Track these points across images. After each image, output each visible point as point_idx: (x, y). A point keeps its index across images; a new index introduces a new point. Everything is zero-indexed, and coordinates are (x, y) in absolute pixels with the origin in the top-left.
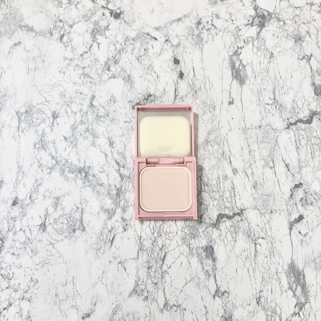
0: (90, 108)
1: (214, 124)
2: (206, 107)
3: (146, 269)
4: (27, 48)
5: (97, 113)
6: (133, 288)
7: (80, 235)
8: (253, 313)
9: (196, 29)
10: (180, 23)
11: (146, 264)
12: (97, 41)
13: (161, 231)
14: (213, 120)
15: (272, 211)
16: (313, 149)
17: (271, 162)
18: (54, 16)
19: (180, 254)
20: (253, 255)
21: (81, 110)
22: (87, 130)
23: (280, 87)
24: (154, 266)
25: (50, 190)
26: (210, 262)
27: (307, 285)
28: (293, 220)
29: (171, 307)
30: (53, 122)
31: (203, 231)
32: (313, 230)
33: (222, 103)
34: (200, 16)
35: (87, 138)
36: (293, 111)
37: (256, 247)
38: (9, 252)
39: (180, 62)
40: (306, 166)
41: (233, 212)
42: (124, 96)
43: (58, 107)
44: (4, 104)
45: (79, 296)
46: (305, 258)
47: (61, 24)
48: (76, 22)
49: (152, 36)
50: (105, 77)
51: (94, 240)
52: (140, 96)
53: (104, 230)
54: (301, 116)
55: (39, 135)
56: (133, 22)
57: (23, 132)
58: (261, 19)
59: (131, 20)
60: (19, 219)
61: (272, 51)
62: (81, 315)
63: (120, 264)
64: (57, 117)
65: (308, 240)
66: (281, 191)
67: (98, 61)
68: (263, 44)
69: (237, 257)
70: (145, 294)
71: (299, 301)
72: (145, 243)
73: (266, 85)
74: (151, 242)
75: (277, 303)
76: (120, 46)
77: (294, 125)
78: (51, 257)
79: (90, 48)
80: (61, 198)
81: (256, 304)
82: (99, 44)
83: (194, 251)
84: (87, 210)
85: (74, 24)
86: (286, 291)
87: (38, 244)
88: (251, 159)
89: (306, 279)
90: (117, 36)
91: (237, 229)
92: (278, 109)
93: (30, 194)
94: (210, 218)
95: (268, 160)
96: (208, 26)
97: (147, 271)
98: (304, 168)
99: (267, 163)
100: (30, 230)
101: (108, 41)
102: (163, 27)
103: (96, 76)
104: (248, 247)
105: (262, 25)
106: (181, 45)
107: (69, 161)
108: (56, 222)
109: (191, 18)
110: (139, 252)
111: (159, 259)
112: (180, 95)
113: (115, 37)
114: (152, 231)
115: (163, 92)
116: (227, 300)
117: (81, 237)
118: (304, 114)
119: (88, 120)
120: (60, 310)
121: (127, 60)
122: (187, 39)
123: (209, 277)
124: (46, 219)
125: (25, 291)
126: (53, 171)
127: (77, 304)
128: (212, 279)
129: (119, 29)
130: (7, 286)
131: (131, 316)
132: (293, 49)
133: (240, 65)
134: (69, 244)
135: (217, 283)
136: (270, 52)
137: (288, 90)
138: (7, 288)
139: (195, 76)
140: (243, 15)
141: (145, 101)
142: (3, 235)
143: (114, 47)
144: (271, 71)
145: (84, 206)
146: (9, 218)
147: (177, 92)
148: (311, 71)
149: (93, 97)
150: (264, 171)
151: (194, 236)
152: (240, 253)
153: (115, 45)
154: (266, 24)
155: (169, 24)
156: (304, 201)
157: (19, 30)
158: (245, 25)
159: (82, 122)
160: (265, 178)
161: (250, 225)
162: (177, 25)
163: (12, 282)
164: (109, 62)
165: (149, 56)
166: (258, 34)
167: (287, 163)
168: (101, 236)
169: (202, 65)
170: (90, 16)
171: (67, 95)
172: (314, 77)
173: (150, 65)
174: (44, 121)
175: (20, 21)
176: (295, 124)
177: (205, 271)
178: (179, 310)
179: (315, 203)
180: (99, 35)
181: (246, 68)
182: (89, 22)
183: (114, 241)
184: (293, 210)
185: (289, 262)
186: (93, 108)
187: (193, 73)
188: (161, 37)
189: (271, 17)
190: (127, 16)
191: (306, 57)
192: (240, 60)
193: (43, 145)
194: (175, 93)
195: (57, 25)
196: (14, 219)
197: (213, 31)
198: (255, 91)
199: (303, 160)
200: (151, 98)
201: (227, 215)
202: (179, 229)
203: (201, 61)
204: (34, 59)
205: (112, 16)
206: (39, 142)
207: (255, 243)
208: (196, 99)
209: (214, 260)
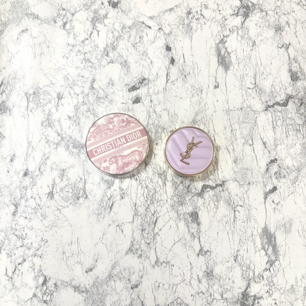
0: (91, 90)
1: (201, 106)
2: (195, 91)
3: (140, 231)
4: (33, 35)
5: (97, 95)
6: (129, 247)
7: (83, 202)
8: (231, 269)
9: (186, 19)
10: (172, 13)
11: (140, 227)
12: (97, 28)
13: (154, 199)
14: (200, 103)
15: (250, 182)
16: (288, 129)
17: (250, 140)
18: (57, 5)
19: (169, 219)
20: (232, 221)
21: (83, 92)
22: (89, 110)
23: (260, 73)
24: (148, 229)
25: (57, 163)
26: (195, 225)
27: (277, 246)
28: (268, 190)
29: (162, 264)
30: (58, 103)
31: (189, 200)
32: (285, 199)
33: (209, 87)
34: (191, 6)
35: (88, 117)
36: (271, 94)
37: (235, 214)
38: (22, 216)
39: (172, 49)
40: (281, 144)
41: (216, 183)
42: (121, 79)
43: (62, 89)
44: (14, 86)
45: (83, 254)
46: (277, 223)
47: (64, 12)
48: (78, 10)
49: (147, 24)
50: (104, 62)
51: (96, 206)
52: (135, 79)
53: (104, 198)
54: (278, 99)
55: (46, 114)
56: (129, 11)
57: (31, 111)
58: (246, 9)
59: (128, 10)
60: (30, 188)
61: (255, 40)
62: (85, 269)
63: (118, 227)
64: (62, 99)
65: (280, 208)
66: (258, 165)
67: (97, 47)
68: (246, 33)
69: (219, 221)
70: (140, 253)
71: (270, 259)
72: (140, 209)
73: (248, 71)
74: (145, 208)
75: (251, 260)
76: (117, 33)
77: (272, 108)
78: (58, 221)
79: (91, 35)
80: (67, 170)
81: (233, 261)
82: (98, 32)
83: (182, 217)
84: (89, 181)
85: (76, 12)
86: (259, 251)
87: (47, 209)
88: (232, 137)
89: (277, 241)
90: (114, 24)
91: (219, 198)
92: (258, 93)
93: (39, 166)
94: (196, 188)
95: (248, 138)
96: (198, 16)
97: (141, 233)
98: (279, 146)
99: (246, 141)
100: (40, 197)
101: (107, 28)
102: (156, 16)
103: (96, 61)
104: (228, 214)
105: (246, 15)
106: (173, 33)
107: (73, 137)
108: (63, 191)
109: (182, 8)
110: (134, 217)
111: (151, 223)
112: (171, 79)
113: (113, 25)
114: (146, 199)
115: (156, 76)
116: (209, 258)
117: (84, 204)
118: (281, 98)
119: (89, 101)
120: (67, 265)
121: (124, 46)
122: (178, 28)
123: (194, 238)
124: (53, 188)
125: (36, 249)
126: (59, 146)
127: (82, 261)
128: (196, 240)
129: (117, 18)
130: (21, 244)
131: (127, 271)
132: (273, 38)
133: (225, 53)
134: (74, 210)
135: (201, 244)
136: (253, 40)
137: (267, 75)
138: (21, 246)
139: (185, 62)
140: (230, 6)
141: (140, 84)
142: (17, 201)
143: (112, 34)
144: (253, 58)
145: (86, 177)
146: (21, 187)
147: (168, 76)
148: (288, 59)
149: (94, 80)
150: (243, 148)
151: (182, 204)
152: (221, 219)
153: (113, 32)
154: (250, 15)
155: (162, 14)
156: (278, 174)
157: (26, 18)
158: (231, 15)
159: (84, 103)
160: (244, 154)
161: (230, 195)
162: (169, 14)
163: (26, 242)
164: (108, 48)
165: (144, 43)
166: (243, 23)
167: (264, 141)
168: (102, 204)
169: (192, 53)
170: (90, 5)
171: (70, 78)
172: (292, 64)
173: (145, 52)
174: (50, 101)
175: (27, 9)
176: (273, 106)
177: (191, 233)
178: (168, 266)
179: (287, 176)
180: (98, 22)
181: (231, 55)
182: (89, 10)
183: (113, 207)
184: (268, 182)
185: (263, 226)
186: (94, 91)
187: (183, 59)
188: (154, 26)
189: (255, 8)
190: (124, 5)
191: (285, 46)
192: (225, 47)
193: (50, 123)
194: (167, 77)
195: (60, 14)
196: (25, 188)
197: (202, 21)
198: (238, 77)
199: (279, 138)
200: (145, 82)
201: (210, 185)
202: (169, 197)
203: (190, 48)
204: (40, 45)
205: (110, 5)
206: (46, 120)
207: (234, 210)
208: (185, 83)
209: (199, 224)
